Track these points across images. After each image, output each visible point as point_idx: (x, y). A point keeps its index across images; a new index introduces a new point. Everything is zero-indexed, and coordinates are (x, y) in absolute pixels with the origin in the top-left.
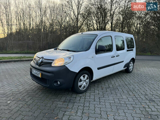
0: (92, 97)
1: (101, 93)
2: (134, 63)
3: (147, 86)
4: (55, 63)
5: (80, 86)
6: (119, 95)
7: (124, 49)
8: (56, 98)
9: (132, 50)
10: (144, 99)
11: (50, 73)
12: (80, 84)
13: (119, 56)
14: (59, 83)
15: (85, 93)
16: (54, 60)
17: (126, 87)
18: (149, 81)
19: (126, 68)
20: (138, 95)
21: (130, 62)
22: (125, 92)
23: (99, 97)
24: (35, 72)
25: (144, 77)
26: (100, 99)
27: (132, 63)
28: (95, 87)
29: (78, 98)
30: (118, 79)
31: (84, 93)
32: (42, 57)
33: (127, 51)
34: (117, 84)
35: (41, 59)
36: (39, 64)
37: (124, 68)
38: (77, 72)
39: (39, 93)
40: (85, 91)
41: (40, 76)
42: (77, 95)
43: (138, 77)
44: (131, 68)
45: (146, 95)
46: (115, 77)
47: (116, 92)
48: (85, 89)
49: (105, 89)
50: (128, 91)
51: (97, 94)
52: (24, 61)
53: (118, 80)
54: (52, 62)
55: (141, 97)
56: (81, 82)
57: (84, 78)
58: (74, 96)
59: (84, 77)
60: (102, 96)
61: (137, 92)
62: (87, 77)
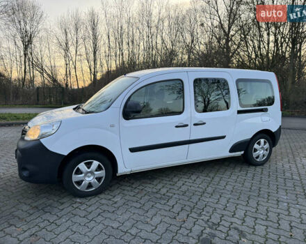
2: (271, 142)
5: (79, 183)
10: (195, 234)
12: (76, 178)
13: (204, 124)
19: (242, 152)
20: (196, 222)
22: (176, 209)
23: (106, 209)
26: (99, 215)
27: (263, 143)
29: (65, 206)
30: (206, 176)
31: (89, 198)
37: (230, 152)
38: (66, 154)
42: (72, 199)
44: (260, 153)
46: (202, 172)
47: (157, 205)
49: (141, 196)
50: (185, 208)
53: (201, 179)
55: (195, 227)
57: (89, 168)
58: (66, 199)
59: (89, 165)
60: (113, 210)
61: (200, 215)
62: (99, 166)
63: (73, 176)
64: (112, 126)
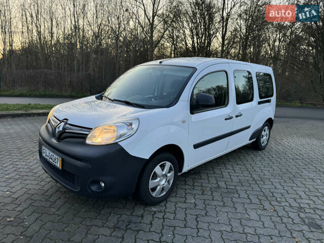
0: (181, 215)
1: (200, 205)
2: (270, 129)
3: (299, 184)
4: (95, 137)
5: (154, 189)
6: (240, 208)
7: (252, 100)
8: (96, 218)
9: (269, 101)
10: (297, 220)
11: (81, 161)
12: (152, 183)
13: (241, 115)
14: (103, 185)
15: (165, 202)
16: (91, 129)
17: (256, 187)
18: (304, 171)
19: (255, 139)
20: (284, 209)
21: (263, 127)
22: (255, 200)
23: (196, 214)
24: (48, 154)
25: (293, 160)
26: (197, 221)
27: (266, 130)
28: (187, 187)
29: (148, 219)
30: (238, 164)
31: (162, 204)
32: (65, 119)
33: (260, 103)
34: (235, 179)
35: (63, 123)
36: (57, 136)
37: (250, 140)
38: (148, 158)
39: (59, 203)
40: (165, 199)
41: (59, 165)
42: (146, 209)
43: (278, 159)
44: (264, 139)
45: (301, 209)
46: (229, 161)
47: (234, 200)
48: (165, 193)
49: (209, 193)
50: (260, 198)
51: (192, 206)
52: (34, 115)
53: (237, 168)
54: (87, 135)
55: (290, 214)
56: (156, 179)
57: (163, 170)
58: (139, 211)
59: (163, 167)
60: (203, 213)
61: (279, 202)
62: (171, 167)
63: (151, 182)
64: (184, 122)
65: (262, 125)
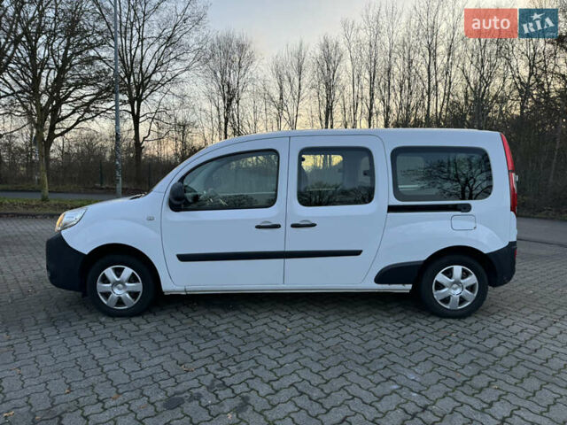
5: (107, 295)
12: (100, 287)
13: (314, 225)
19: (409, 286)
27: (457, 273)
33: (392, 209)
37: (377, 283)
38: (87, 253)
44: (448, 292)
48: (126, 307)
56: (107, 283)
57: (118, 276)
59: (118, 272)
62: (133, 275)
63: (99, 284)
64: (151, 219)
65: (425, 258)
